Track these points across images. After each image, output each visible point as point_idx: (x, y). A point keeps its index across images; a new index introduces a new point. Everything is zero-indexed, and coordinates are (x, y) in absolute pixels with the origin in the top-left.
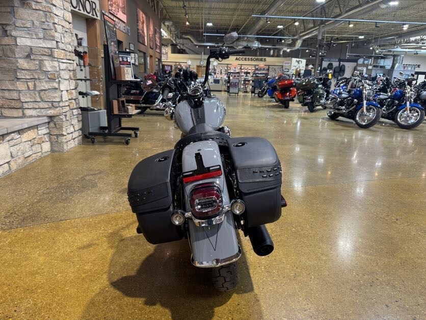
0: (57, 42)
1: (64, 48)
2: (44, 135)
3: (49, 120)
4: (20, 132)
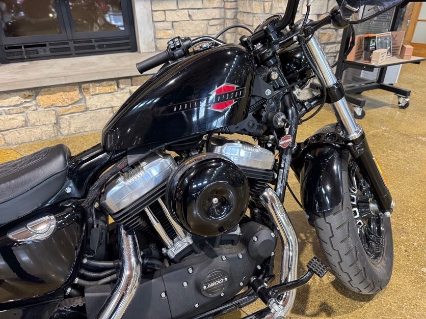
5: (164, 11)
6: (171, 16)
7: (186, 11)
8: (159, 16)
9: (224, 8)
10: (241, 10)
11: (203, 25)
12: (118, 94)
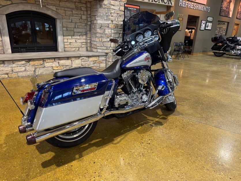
0: (112, 21)
1: (117, 23)
2: (103, 60)
3: (106, 54)
4: (89, 57)
5: (67, 39)
6: (70, 41)
7: (75, 40)
8: (66, 41)
9: (87, 39)
10: (92, 40)
11: (80, 44)
12: (55, 63)
